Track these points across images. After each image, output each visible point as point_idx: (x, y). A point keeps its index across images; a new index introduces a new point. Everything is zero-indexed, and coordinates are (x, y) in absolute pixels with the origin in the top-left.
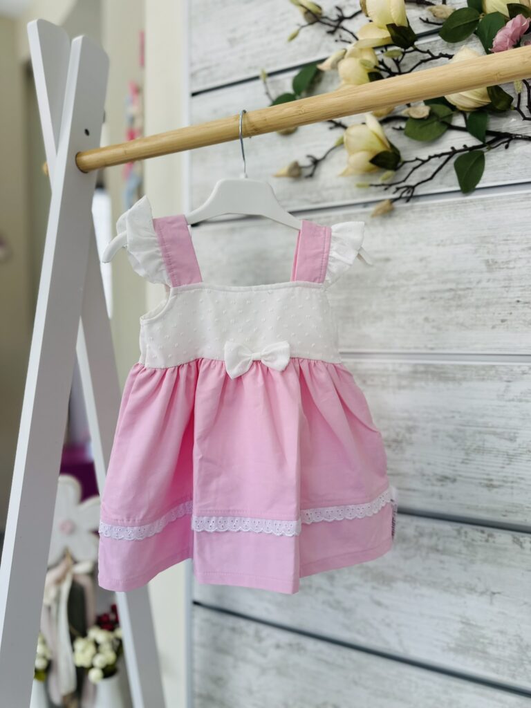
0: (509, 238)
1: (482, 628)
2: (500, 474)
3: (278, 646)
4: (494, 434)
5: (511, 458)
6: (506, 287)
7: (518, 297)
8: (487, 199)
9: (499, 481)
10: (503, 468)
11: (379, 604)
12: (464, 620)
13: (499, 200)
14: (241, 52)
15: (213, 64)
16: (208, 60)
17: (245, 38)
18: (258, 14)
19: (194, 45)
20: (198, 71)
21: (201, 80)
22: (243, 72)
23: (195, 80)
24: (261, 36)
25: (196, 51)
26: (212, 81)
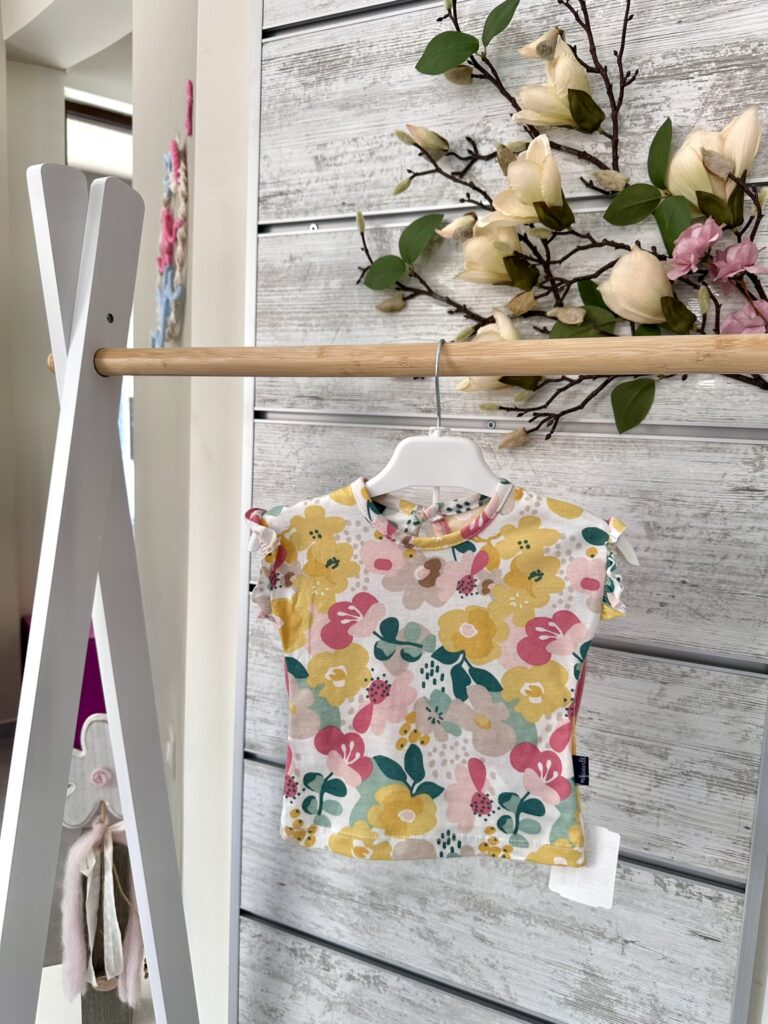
0: (678, 498)
1: (611, 982)
2: (644, 797)
3: (350, 978)
4: (641, 746)
5: (659, 779)
6: (669, 561)
7: (684, 577)
8: (654, 441)
9: (642, 805)
10: (649, 790)
11: (482, 939)
12: (588, 971)
13: (670, 445)
14: (332, 179)
15: (291, 189)
16: (284, 182)
17: (339, 160)
18: (358, 128)
19: (265, 157)
20: (270, 196)
21: (273, 209)
22: (333, 209)
23: (265, 208)
24: (361, 161)
25: (268, 165)
26: (289, 213)
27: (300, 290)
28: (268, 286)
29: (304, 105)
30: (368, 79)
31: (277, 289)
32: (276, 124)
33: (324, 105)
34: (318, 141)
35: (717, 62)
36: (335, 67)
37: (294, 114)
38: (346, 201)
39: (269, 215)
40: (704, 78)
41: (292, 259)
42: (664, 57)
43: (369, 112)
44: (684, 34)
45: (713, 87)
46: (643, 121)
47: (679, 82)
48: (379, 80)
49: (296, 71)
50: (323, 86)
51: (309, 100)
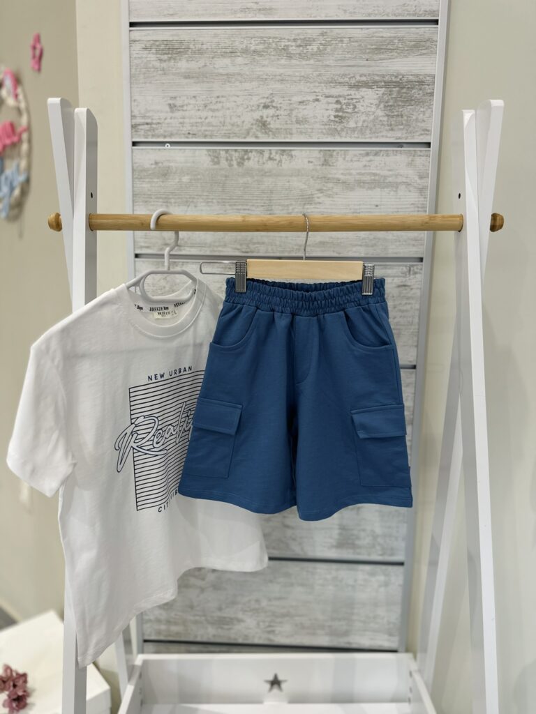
1: (352, 530)
14: (181, 118)
15: (154, 121)
16: (149, 117)
17: (185, 108)
18: (196, 91)
19: (135, 100)
20: (139, 125)
21: (142, 132)
22: (183, 136)
23: (136, 131)
24: (199, 110)
25: (137, 106)
26: (153, 136)
27: (163, 182)
28: (141, 178)
29: (160, 72)
30: (201, 63)
31: (147, 180)
32: (141, 81)
33: (174, 74)
34: (171, 94)
35: (385, 82)
36: (180, 52)
37: (154, 76)
38: (191, 132)
39: (139, 136)
40: (379, 89)
41: (156, 163)
42: (361, 76)
43: (203, 82)
44: (369, 66)
45: (383, 94)
46: (352, 107)
47: (367, 90)
48: (208, 64)
49: (154, 51)
50: (172, 63)
51: (163, 69)
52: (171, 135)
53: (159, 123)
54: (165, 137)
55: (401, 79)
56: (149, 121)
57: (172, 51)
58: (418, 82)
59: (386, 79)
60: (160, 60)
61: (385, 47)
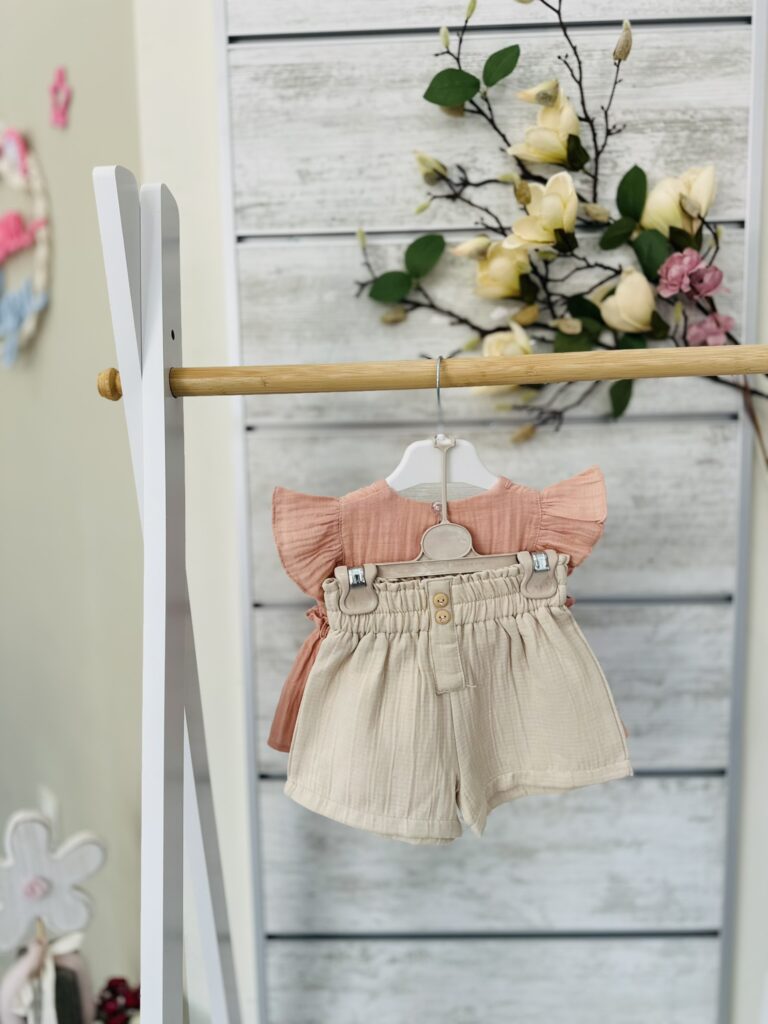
1: (629, 881)
2: (647, 719)
4: (641, 679)
9: (646, 727)
12: (611, 877)
14: (320, 194)
15: (273, 200)
16: (264, 194)
17: (326, 176)
18: (344, 147)
19: (239, 166)
20: (248, 207)
21: (253, 220)
22: (322, 223)
23: (243, 218)
24: (349, 179)
25: (244, 175)
26: (272, 225)
27: (291, 302)
28: (254, 297)
29: (281, 118)
30: (352, 100)
31: (264, 300)
32: (249, 134)
33: (306, 120)
34: (301, 154)
35: (665, 122)
36: (314, 83)
37: (271, 125)
38: (336, 216)
39: (249, 226)
40: (655, 134)
41: (279, 271)
43: (356, 131)
45: (664, 142)
46: (610, 165)
47: (638, 135)
48: (364, 102)
49: (270, 82)
50: (302, 102)
51: (287, 113)
52: (303, 222)
53: (280, 204)
54: (292, 225)
55: (692, 117)
56: (264, 199)
57: (300, 81)
58: (722, 120)
59: (669, 116)
60: (282, 98)
61: (662, 64)
